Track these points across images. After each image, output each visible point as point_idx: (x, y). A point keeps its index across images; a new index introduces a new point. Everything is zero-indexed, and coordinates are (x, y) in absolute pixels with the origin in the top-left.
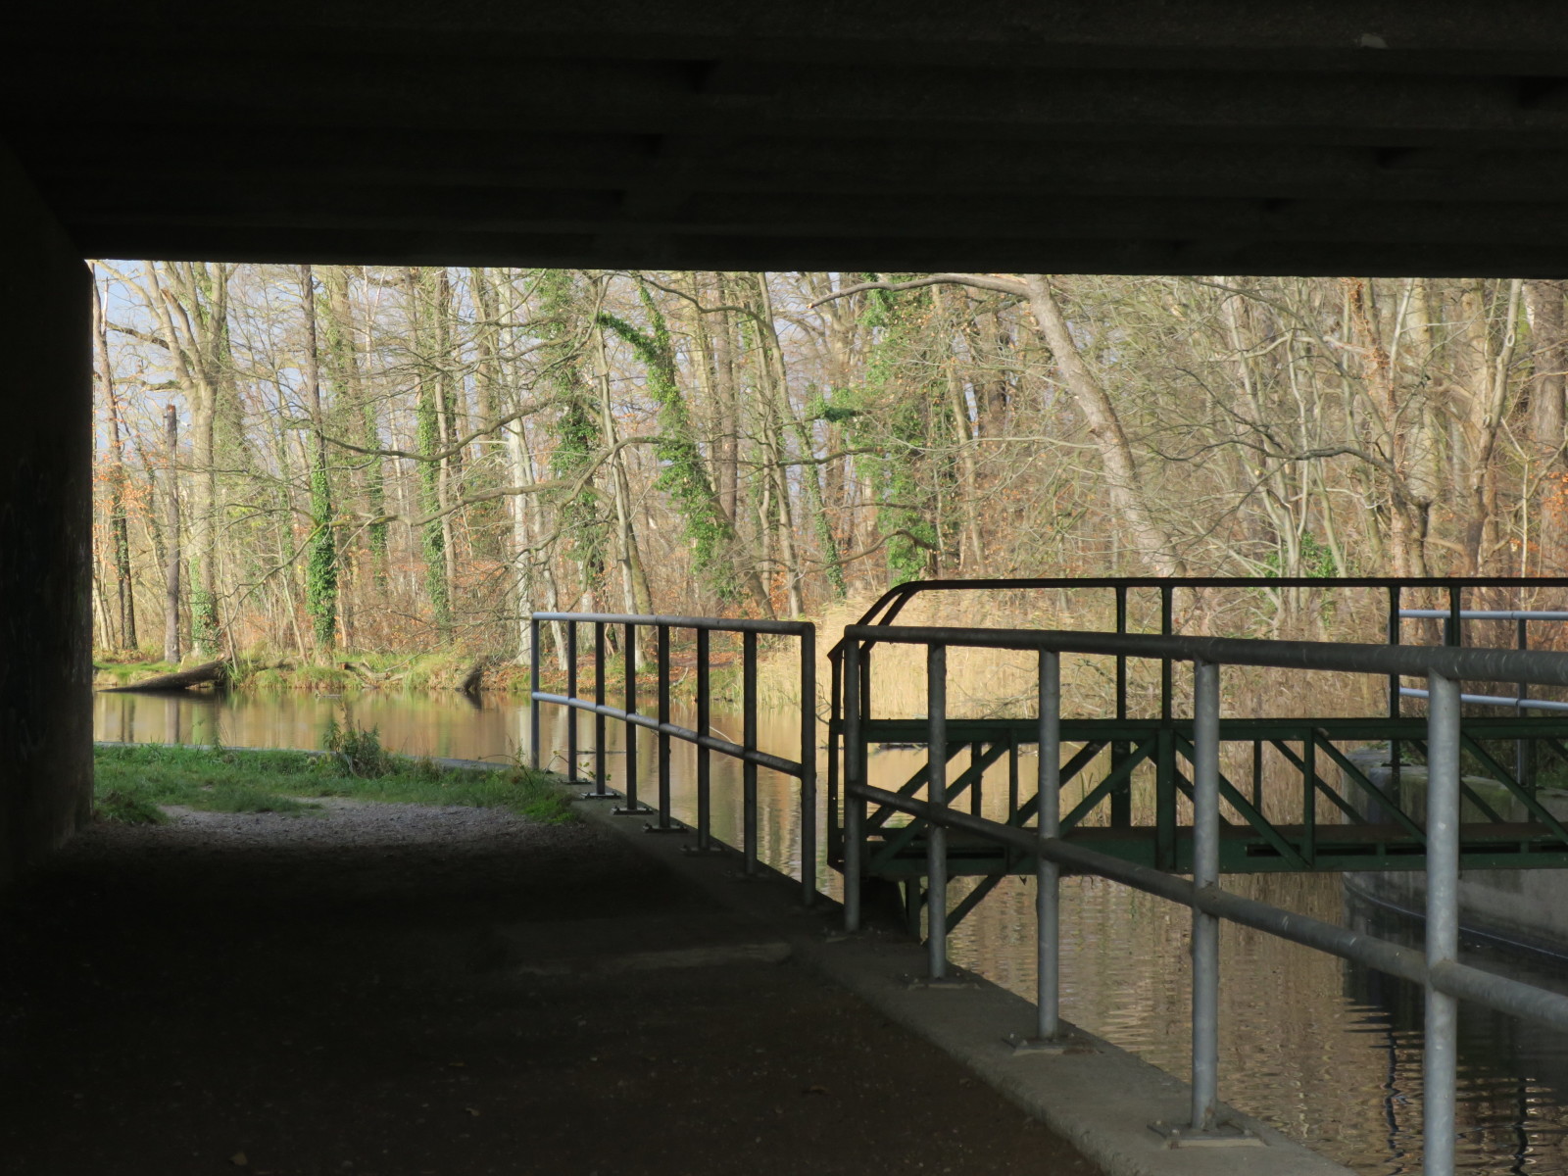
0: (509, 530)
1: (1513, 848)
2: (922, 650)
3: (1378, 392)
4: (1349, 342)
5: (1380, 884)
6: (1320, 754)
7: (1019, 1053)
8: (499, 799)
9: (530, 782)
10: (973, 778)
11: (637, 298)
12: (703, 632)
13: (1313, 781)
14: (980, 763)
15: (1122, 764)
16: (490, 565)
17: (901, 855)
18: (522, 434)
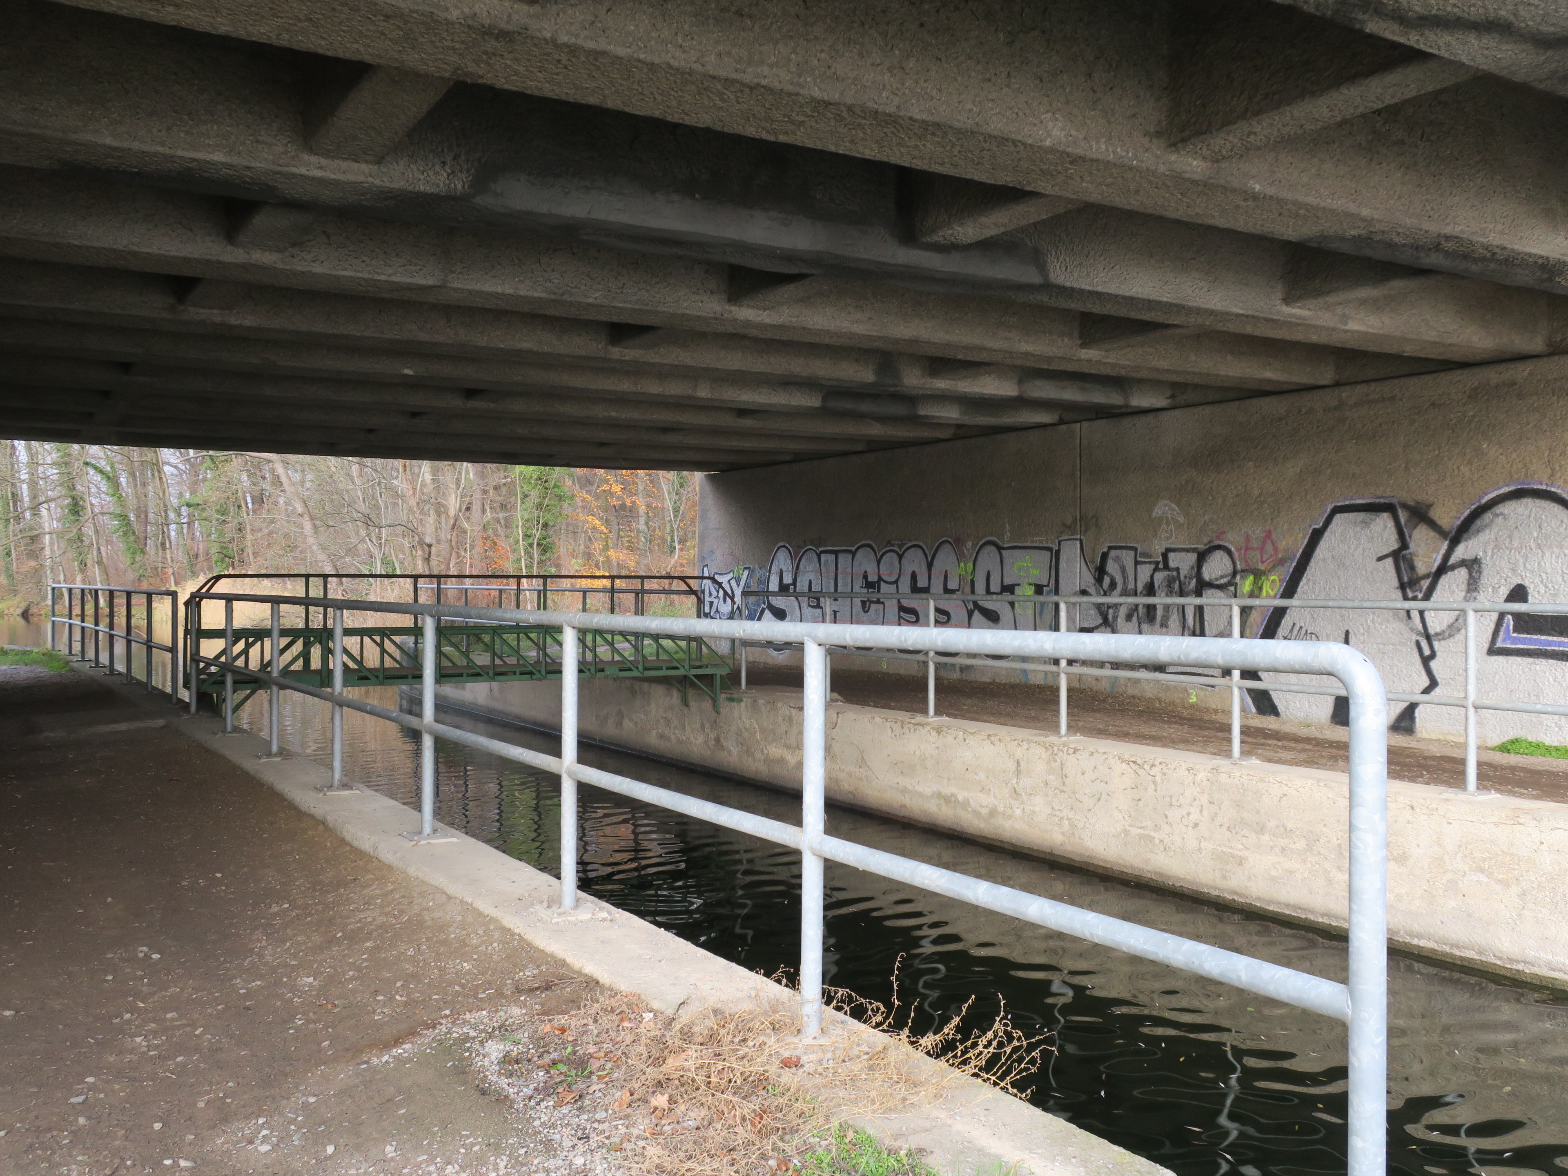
0: (43, 548)
1: (461, 675)
2: (223, 602)
3: (413, 502)
4: (400, 483)
5: (412, 689)
6: (386, 641)
7: (263, 761)
8: (35, 662)
9: (50, 656)
10: (245, 652)
11: (102, 455)
12: (129, 594)
13: (383, 651)
14: (248, 646)
15: (307, 645)
16: (33, 563)
17: (215, 683)
18: (49, 510)
